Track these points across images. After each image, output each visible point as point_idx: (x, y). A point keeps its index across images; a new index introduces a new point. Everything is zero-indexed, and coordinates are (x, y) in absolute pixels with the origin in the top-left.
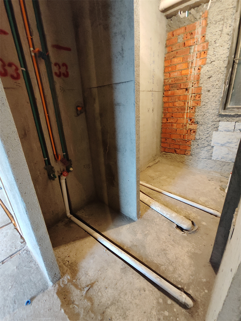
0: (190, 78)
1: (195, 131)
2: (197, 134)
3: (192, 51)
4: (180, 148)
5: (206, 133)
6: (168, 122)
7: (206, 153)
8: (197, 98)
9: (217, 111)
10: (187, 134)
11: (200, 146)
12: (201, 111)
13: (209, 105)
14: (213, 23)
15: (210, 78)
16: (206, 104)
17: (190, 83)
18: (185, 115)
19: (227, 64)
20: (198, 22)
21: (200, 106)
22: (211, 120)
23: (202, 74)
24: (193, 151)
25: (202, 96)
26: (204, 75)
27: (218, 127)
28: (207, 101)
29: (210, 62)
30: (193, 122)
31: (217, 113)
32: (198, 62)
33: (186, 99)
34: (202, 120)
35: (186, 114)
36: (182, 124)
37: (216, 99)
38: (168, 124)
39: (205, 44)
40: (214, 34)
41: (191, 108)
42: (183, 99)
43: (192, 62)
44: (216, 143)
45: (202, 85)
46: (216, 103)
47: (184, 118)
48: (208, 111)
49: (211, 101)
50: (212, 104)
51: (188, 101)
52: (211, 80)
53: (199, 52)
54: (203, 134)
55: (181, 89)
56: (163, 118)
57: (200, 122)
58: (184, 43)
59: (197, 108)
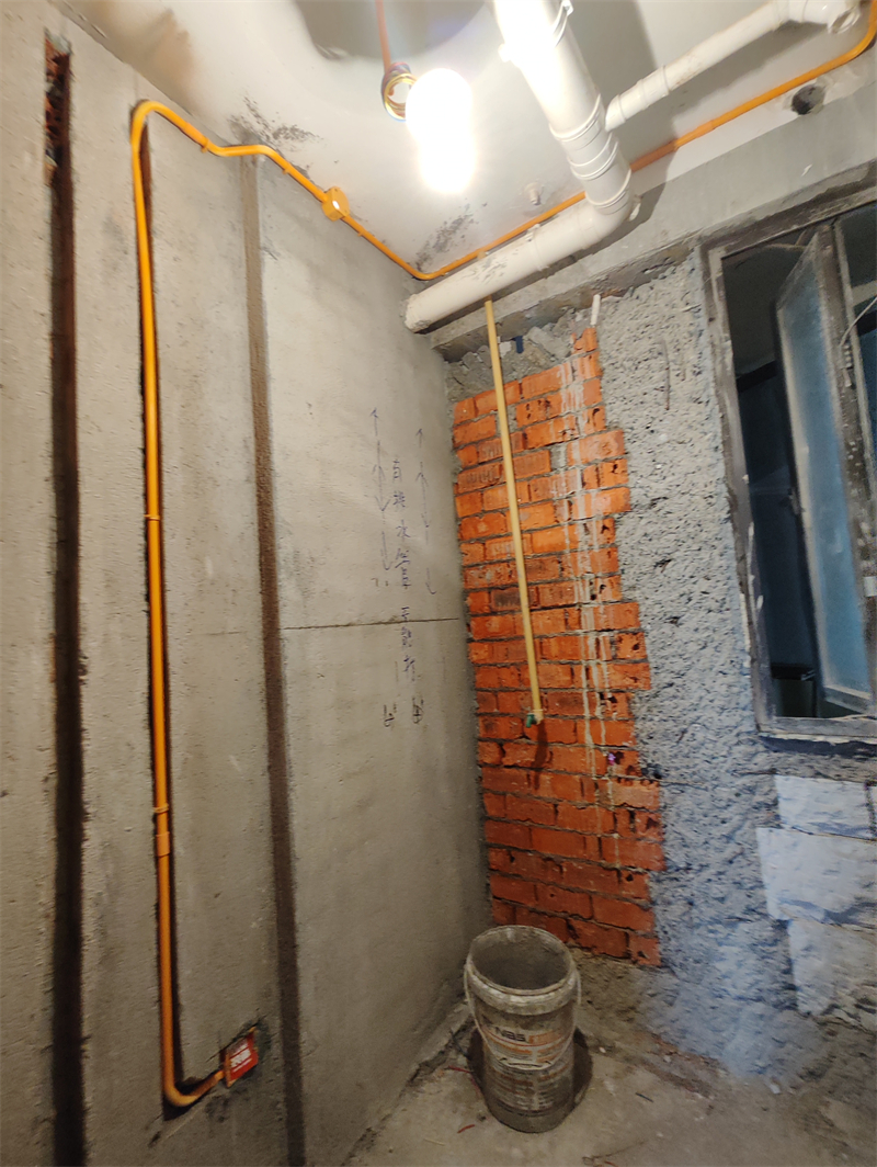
0: (575, 562)
1: (652, 816)
2: (670, 837)
3: (562, 462)
4: (599, 917)
5: (716, 832)
6: (508, 760)
7: (752, 960)
8: (626, 651)
9: (743, 718)
10: (614, 831)
11: (707, 912)
12: (661, 715)
13: (694, 686)
14: (622, 365)
15: (664, 563)
16: (678, 682)
17: (580, 583)
18: (584, 729)
19: (728, 509)
20: (565, 366)
21: (650, 692)
22: (726, 766)
23: (623, 547)
24: (673, 942)
25: (647, 641)
26: (636, 552)
27: (776, 803)
28: (679, 665)
29: (647, 501)
30: (630, 769)
31: (748, 726)
32: (593, 500)
33: (576, 653)
34: (677, 762)
35: (587, 725)
36: (577, 777)
37: (721, 661)
38: (507, 770)
39: (609, 437)
40: (636, 400)
41: (610, 696)
42: (563, 654)
43: (570, 504)
44: (797, 903)
45: (636, 594)
46: (730, 679)
47: (584, 746)
48: (697, 714)
49: (699, 666)
50: (708, 683)
51: (584, 664)
52: (674, 575)
53: (589, 464)
54: (702, 839)
55: (544, 608)
56: (480, 740)
57: (673, 773)
58: (525, 436)
59: (637, 700)
